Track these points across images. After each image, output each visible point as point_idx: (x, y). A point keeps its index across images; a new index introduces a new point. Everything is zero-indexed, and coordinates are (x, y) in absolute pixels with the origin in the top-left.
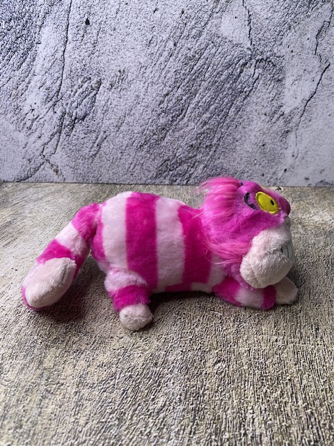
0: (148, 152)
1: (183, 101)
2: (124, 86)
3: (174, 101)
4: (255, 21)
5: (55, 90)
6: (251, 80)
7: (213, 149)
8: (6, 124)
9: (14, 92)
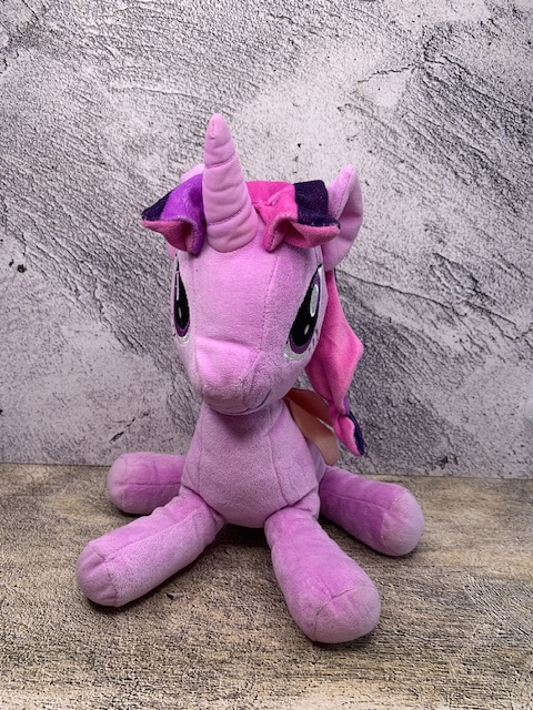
0: (523, 202)
1: (465, 154)
2: (442, 226)
3: (464, 165)
4: (384, 66)
5: (440, 310)
6: (447, 67)
7: (528, 113)
8: (474, 377)
9: (439, 359)
